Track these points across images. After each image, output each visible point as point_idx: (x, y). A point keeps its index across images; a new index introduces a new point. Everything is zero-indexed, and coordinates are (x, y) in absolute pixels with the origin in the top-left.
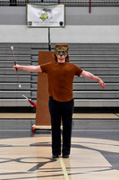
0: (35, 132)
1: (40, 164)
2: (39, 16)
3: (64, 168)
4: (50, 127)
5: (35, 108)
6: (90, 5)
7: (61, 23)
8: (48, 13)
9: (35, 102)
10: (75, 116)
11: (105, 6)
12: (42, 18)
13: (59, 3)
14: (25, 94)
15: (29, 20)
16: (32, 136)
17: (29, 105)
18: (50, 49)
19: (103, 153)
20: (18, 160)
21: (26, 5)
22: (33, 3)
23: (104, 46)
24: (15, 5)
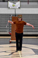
0: (11, 43)
1: (12, 53)
2: (12, 5)
3: (20, 54)
4: (15, 41)
5: (11, 35)
6: (28, 2)
7: (19, 8)
8: (15, 4)
9: (11, 33)
10: (23, 37)
11: (33, 2)
12: (13, 6)
13: (18, 1)
14: (8, 30)
15: (9, 6)
16: (10, 44)
17: (9, 34)
18: (15, 16)
19: (32, 49)
20: (5, 52)
21: (8, 2)
22: (10, 1)
23: (33, 15)
24: (4, 2)
